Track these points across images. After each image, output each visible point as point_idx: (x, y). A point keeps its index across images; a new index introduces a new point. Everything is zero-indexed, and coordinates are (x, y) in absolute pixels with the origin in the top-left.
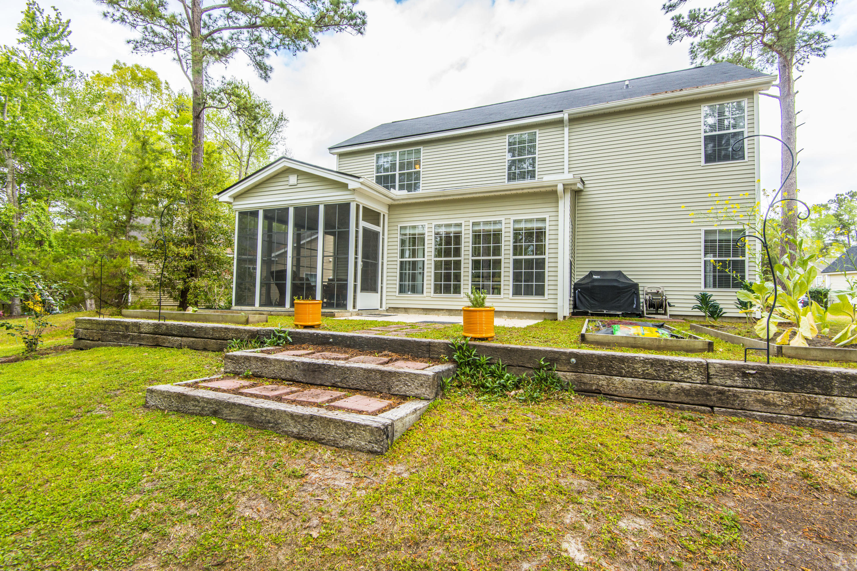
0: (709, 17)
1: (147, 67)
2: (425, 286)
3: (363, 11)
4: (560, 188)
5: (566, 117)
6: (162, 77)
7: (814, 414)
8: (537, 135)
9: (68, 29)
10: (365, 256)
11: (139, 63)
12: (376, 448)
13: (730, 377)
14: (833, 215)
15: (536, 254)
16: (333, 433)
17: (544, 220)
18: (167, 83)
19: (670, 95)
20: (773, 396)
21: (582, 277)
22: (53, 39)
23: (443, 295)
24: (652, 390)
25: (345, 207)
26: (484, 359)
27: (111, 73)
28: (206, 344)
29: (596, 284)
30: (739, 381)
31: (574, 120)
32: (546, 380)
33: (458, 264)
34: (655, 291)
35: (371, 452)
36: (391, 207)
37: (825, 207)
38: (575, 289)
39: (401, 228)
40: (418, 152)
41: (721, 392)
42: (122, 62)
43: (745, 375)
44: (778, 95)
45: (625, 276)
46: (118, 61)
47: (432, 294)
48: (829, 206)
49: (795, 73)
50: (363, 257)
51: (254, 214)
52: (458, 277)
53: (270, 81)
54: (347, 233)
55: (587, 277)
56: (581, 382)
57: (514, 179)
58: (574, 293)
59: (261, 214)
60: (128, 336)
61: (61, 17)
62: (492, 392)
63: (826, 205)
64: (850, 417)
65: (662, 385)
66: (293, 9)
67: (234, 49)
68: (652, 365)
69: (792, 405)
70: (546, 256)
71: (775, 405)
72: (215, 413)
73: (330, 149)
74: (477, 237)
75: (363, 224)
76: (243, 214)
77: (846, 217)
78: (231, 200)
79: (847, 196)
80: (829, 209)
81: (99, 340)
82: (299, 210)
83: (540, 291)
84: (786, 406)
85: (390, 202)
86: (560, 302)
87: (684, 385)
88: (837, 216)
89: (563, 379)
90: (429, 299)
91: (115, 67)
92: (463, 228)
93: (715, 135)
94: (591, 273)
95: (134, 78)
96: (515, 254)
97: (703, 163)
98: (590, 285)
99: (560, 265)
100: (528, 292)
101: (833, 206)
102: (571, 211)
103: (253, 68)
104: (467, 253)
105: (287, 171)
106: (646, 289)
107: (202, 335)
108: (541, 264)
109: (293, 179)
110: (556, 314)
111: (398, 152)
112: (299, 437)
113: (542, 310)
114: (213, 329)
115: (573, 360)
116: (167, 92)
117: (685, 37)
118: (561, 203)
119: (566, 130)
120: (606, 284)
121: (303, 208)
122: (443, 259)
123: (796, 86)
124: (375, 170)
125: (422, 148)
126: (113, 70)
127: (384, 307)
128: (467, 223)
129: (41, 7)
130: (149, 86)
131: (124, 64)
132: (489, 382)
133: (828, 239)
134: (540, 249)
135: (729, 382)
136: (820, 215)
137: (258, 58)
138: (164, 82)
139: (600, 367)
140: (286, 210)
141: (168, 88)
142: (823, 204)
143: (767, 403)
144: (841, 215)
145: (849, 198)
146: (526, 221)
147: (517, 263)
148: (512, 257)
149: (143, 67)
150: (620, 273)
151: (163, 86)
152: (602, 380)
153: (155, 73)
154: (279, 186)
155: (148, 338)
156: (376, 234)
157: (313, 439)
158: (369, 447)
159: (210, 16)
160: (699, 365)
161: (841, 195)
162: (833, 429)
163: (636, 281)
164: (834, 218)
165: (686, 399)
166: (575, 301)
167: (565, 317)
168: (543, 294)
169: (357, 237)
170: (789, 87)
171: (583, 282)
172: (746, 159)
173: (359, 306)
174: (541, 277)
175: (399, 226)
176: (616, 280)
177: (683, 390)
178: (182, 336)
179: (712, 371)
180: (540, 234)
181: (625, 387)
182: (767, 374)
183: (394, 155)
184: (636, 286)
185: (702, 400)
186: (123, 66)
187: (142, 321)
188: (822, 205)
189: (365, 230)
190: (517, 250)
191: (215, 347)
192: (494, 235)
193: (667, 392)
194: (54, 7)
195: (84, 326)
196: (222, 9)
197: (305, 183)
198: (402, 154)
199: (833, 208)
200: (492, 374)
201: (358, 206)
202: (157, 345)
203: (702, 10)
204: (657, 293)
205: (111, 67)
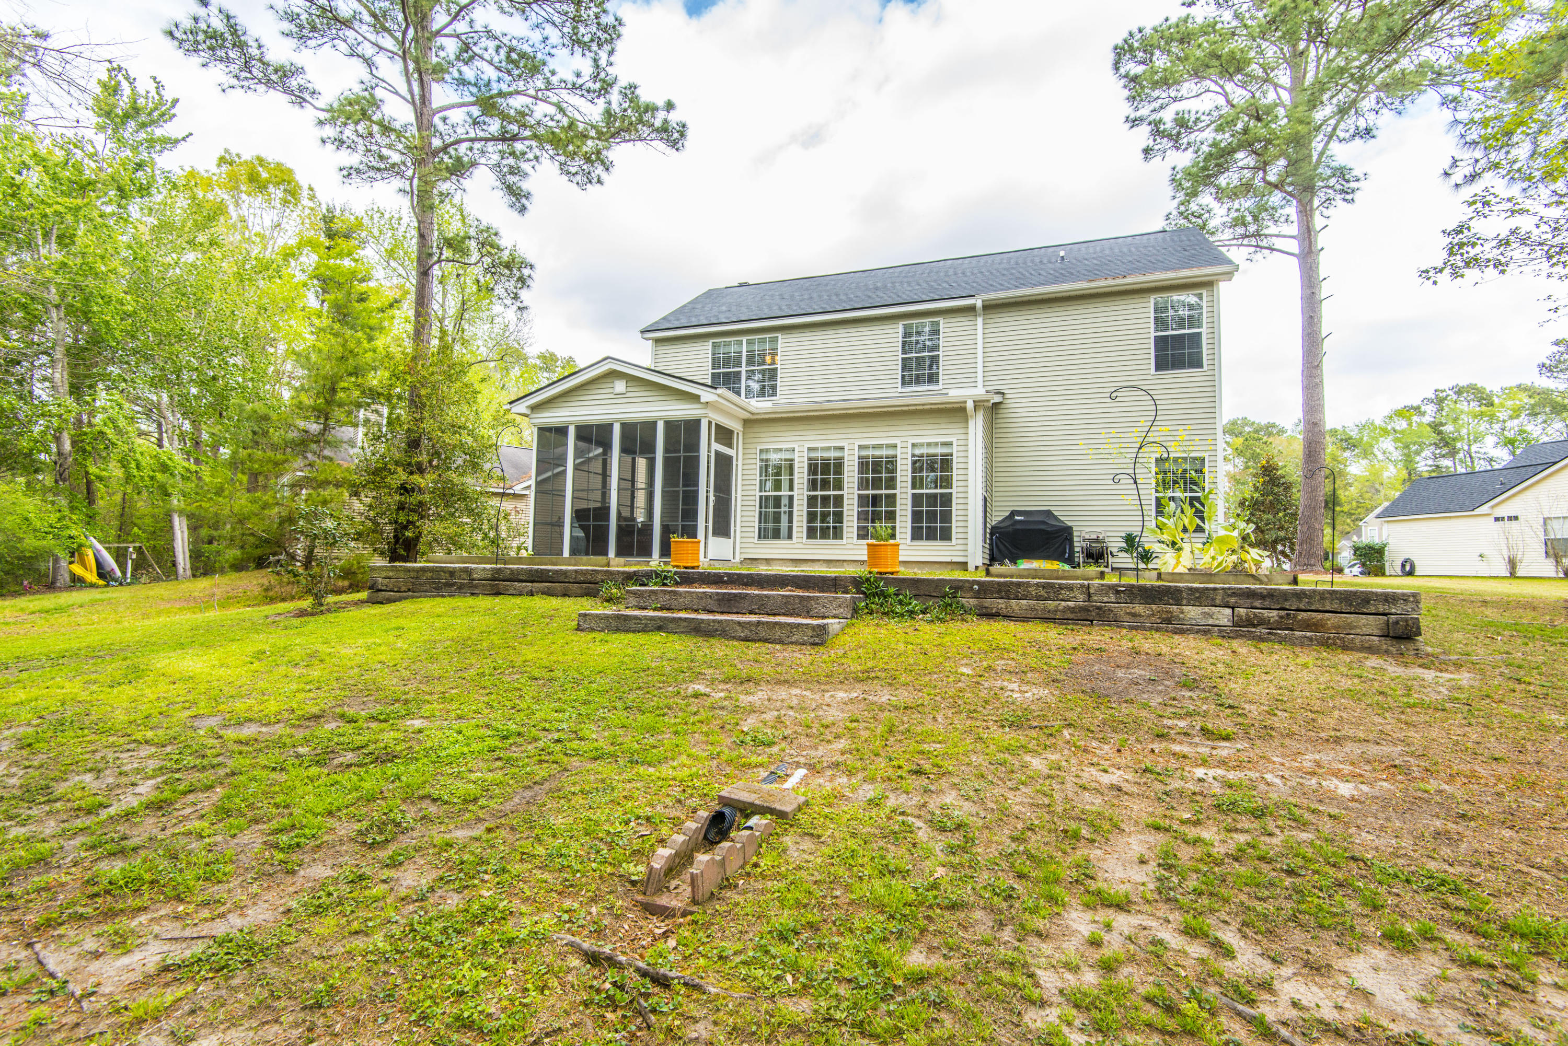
0: (1203, 124)
1: (277, 160)
2: (795, 530)
3: (683, 121)
4: (970, 405)
5: (979, 304)
6: (303, 178)
7: (1168, 621)
8: (941, 326)
9: (173, 112)
10: (717, 489)
11: (263, 155)
12: (817, 640)
13: (1107, 594)
14: (1430, 425)
15: (941, 487)
16: (778, 633)
17: (949, 444)
18: (311, 189)
19: (1110, 282)
20: (1139, 608)
21: (1000, 519)
22: (143, 125)
23: (818, 541)
24: (1044, 610)
25: (693, 426)
26: (892, 590)
27: (214, 169)
28: (566, 589)
29: (1018, 527)
30: (1113, 598)
31: (990, 308)
32: (951, 605)
33: (839, 500)
34: (1095, 537)
35: (814, 644)
36: (746, 423)
37: (1417, 409)
38: (992, 534)
39: (761, 451)
40: (775, 340)
41: (1099, 608)
42: (234, 151)
43: (1118, 592)
44: (1296, 251)
45: (1055, 518)
46: (227, 151)
47: (804, 540)
48: (1423, 408)
49: (1318, 221)
50: (715, 491)
51: (562, 431)
52: (839, 517)
53: (527, 214)
54: (697, 458)
55: (1007, 518)
56: (982, 607)
57: (910, 383)
58: (991, 539)
59: (572, 431)
60: (453, 584)
61: (163, 92)
62: (902, 615)
63: (1418, 408)
64: (1194, 622)
65: (1051, 604)
66: (570, 109)
67: (474, 164)
68: (1044, 587)
69: (1153, 615)
70: (954, 491)
71: (1140, 616)
72: (659, 628)
73: (642, 332)
74: (863, 465)
75: (716, 446)
76: (544, 431)
77: (1448, 428)
78: (528, 412)
79: (1451, 393)
80: (1423, 414)
81: (409, 590)
82: (628, 429)
83: (946, 535)
84: (1149, 616)
85: (747, 416)
86: (970, 548)
87: (1071, 604)
88: (1436, 427)
89: (966, 605)
90: (801, 546)
91: (222, 161)
92: (846, 452)
93: (1167, 336)
94: (1013, 513)
95: (253, 178)
96: (914, 487)
97: (1153, 371)
98: (1010, 529)
99: (971, 501)
100: (931, 535)
101: (1430, 409)
102: (984, 431)
103: (501, 193)
104: (851, 485)
105: (613, 375)
106: (1083, 534)
107: (562, 578)
108: (947, 500)
109: (620, 386)
110: (966, 563)
111: (744, 339)
112: (746, 639)
113: (948, 559)
114: (576, 571)
115: (976, 587)
116: (311, 204)
117: (1169, 152)
118: (971, 423)
119: (980, 320)
120: (1031, 527)
121: (635, 424)
122: (870, 492)
123: (1322, 240)
124: (710, 364)
125: (779, 335)
126: (219, 166)
127: (737, 559)
128: (851, 447)
129: (132, 76)
130: (278, 194)
131: (238, 156)
132: (898, 609)
133: (1423, 463)
134: (946, 482)
135: (1105, 599)
136: (1410, 425)
137: (511, 179)
138: (306, 187)
139: (999, 592)
140: (608, 427)
141: (312, 198)
142: (1415, 405)
143: (1134, 615)
144: (1442, 424)
145: (1455, 397)
146: (929, 445)
147: (917, 500)
148: (910, 492)
149: (270, 160)
150: (1049, 513)
151: (305, 193)
152: (1001, 604)
153: (290, 171)
154: (601, 393)
155: (484, 585)
156: (730, 458)
157: (760, 640)
158: (811, 640)
159: (444, 120)
160: (1082, 586)
161: (1442, 391)
162: (1181, 632)
163: (1069, 524)
164: (1429, 429)
165: (1071, 616)
166: (991, 550)
167: (977, 568)
168: (950, 539)
169: (708, 462)
170: (1310, 243)
171: (1002, 525)
172: (1205, 368)
173: (710, 556)
174: (947, 517)
175: (759, 448)
176: (1044, 523)
177: (1069, 608)
178: (532, 582)
179: (1092, 591)
180: (946, 463)
181: (1021, 608)
182: (1135, 591)
183: (741, 343)
184: (1068, 531)
185: (1084, 616)
186: (236, 159)
187: (474, 566)
188: (1412, 408)
189: (717, 453)
190: (916, 483)
191: (579, 591)
192: (887, 462)
193: (1056, 610)
194: (155, 78)
195: (384, 574)
196: (465, 109)
197: (637, 392)
198: (749, 342)
199: (1429, 412)
200: (900, 602)
201: (710, 423)
202: (498, 594)
203: (1193, 112)
204: (1097, 540)
205: (215, 161)
